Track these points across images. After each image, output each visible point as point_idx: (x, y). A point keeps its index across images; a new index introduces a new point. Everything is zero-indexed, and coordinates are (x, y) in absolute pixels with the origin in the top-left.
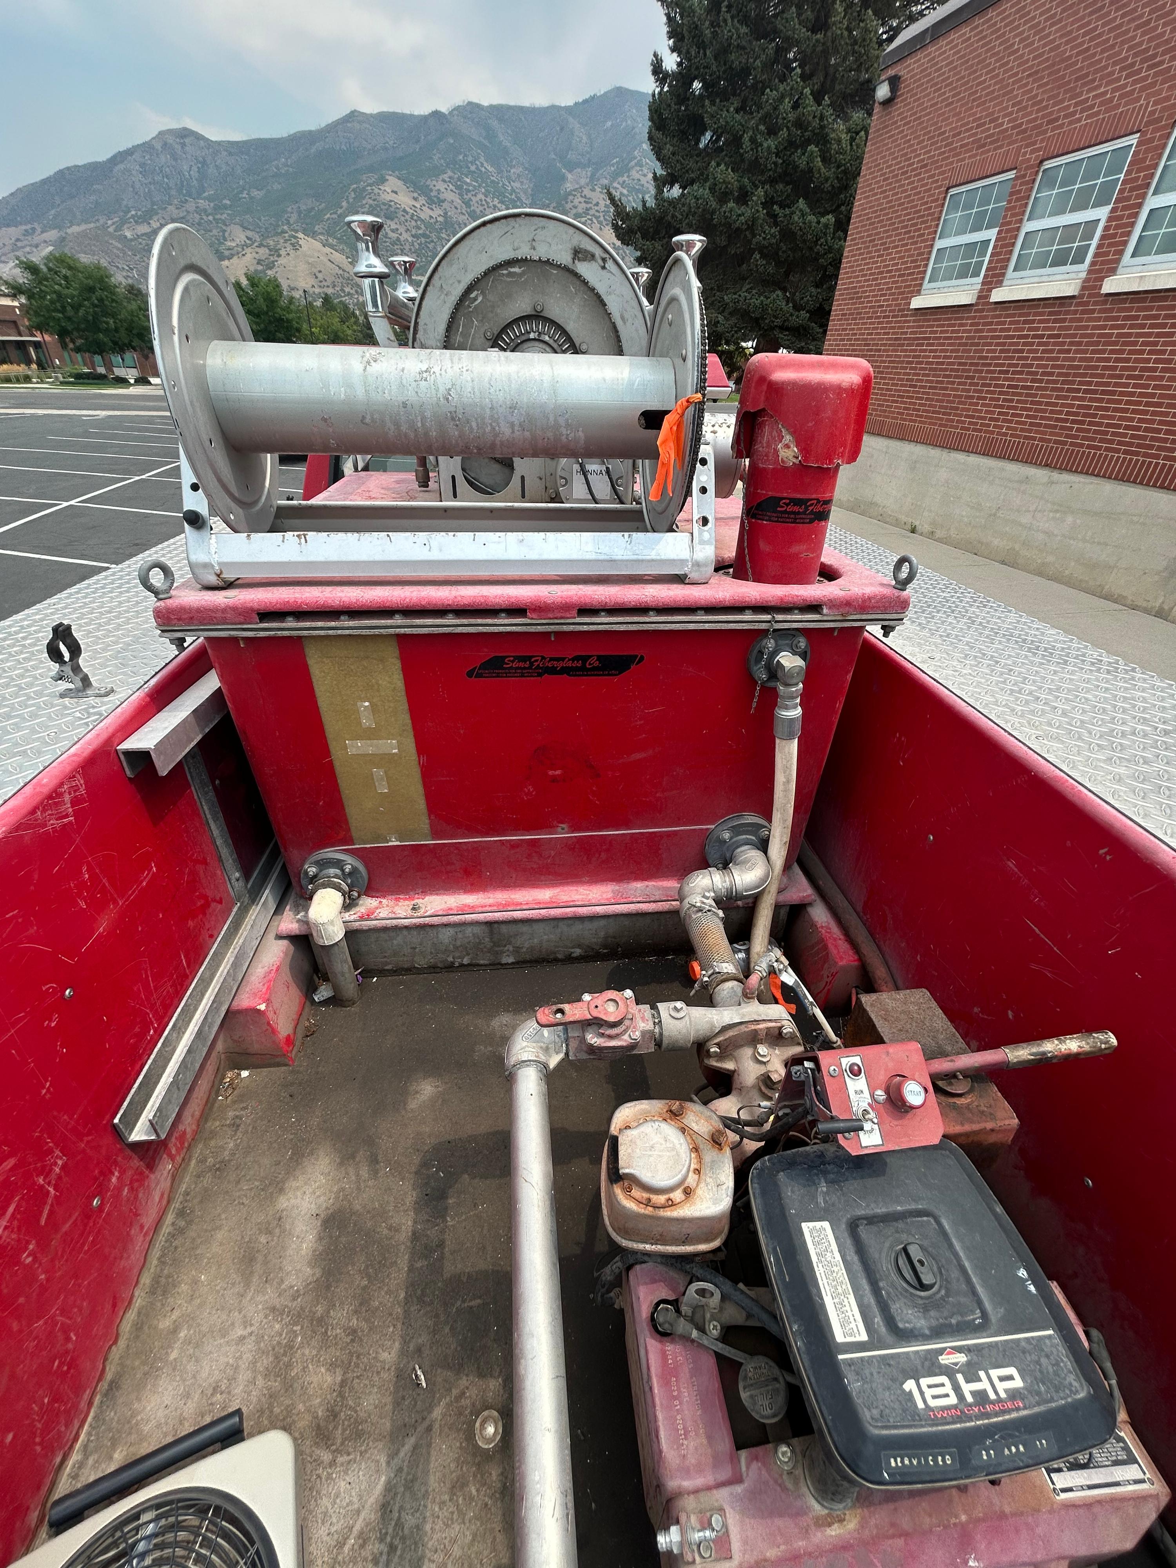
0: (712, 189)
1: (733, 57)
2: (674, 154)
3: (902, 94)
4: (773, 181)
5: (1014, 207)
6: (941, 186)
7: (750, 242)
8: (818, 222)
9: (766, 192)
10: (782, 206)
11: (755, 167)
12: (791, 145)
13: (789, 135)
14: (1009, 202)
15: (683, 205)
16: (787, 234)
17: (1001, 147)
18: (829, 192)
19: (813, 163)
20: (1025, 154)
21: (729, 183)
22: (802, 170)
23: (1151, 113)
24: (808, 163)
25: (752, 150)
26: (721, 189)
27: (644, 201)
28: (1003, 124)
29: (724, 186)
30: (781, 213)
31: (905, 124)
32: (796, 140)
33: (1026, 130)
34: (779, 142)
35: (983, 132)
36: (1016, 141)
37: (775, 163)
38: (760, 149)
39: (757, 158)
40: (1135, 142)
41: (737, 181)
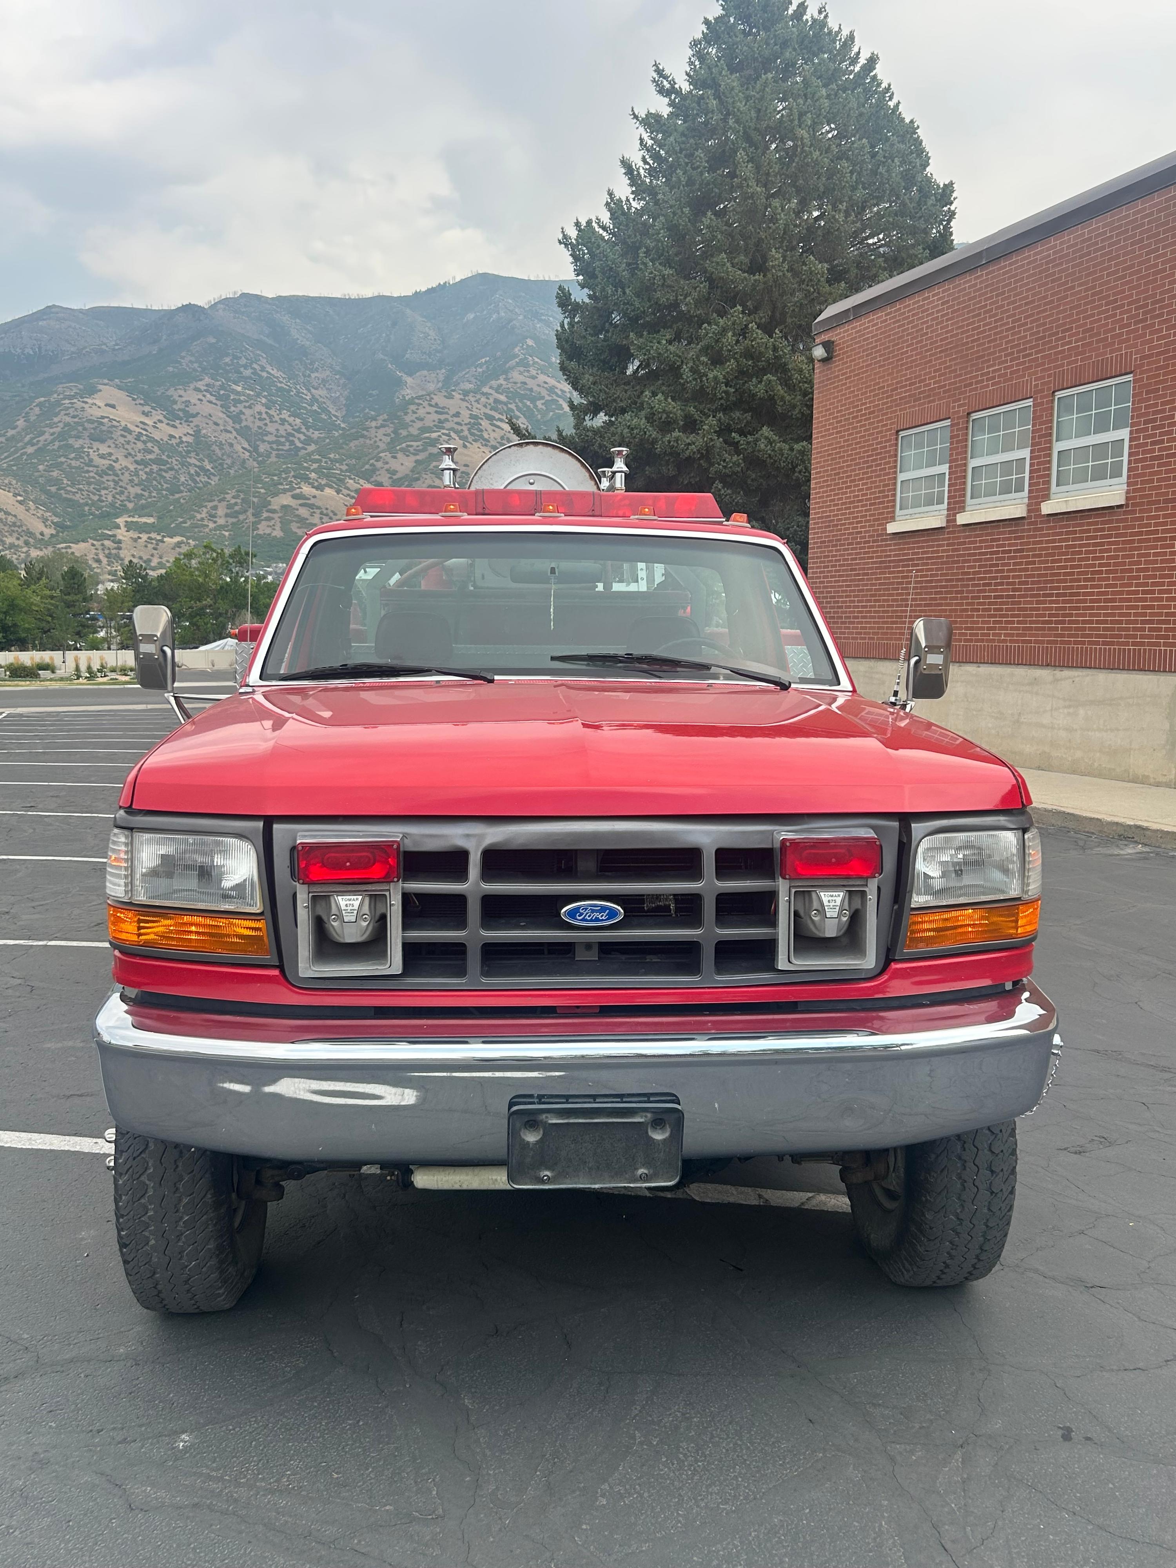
0: (650, 418)
1: (658, 294)
2: (594, 383)
3: (839, 355)
4: (725, 409)
5: (957, 448)
6: (890, 429)
7: (707, 470)
8: (792, 449)
9: (719, 420)
10: (742, 433)
11: (701, 395)
12: (742, 373)
13: (738, 365)
14: (952, 443)
15: (613, 434)
16: (754, 461)
17: (934, 401)
18: (797, 419)
19: (773, 391)
20: (954, 407)
21: (671, 413)
22: (760, 399)
23: (1037, 385)
24: (767, 392)
25: (695, 379)
26: (661, 418)
27: (559, 431)
28: (930, 384)
29: (664, 416)
30: (742, 440)
31: (846, 379)
32: (748, 370)
33: (949, 390)
34: (728, 372)
35: (916, 389)
36: (944, 398)
37: (725, 392)
38: (704, 379)
39: (702, 387)
40: (1031, 404)
41: (681, 410)
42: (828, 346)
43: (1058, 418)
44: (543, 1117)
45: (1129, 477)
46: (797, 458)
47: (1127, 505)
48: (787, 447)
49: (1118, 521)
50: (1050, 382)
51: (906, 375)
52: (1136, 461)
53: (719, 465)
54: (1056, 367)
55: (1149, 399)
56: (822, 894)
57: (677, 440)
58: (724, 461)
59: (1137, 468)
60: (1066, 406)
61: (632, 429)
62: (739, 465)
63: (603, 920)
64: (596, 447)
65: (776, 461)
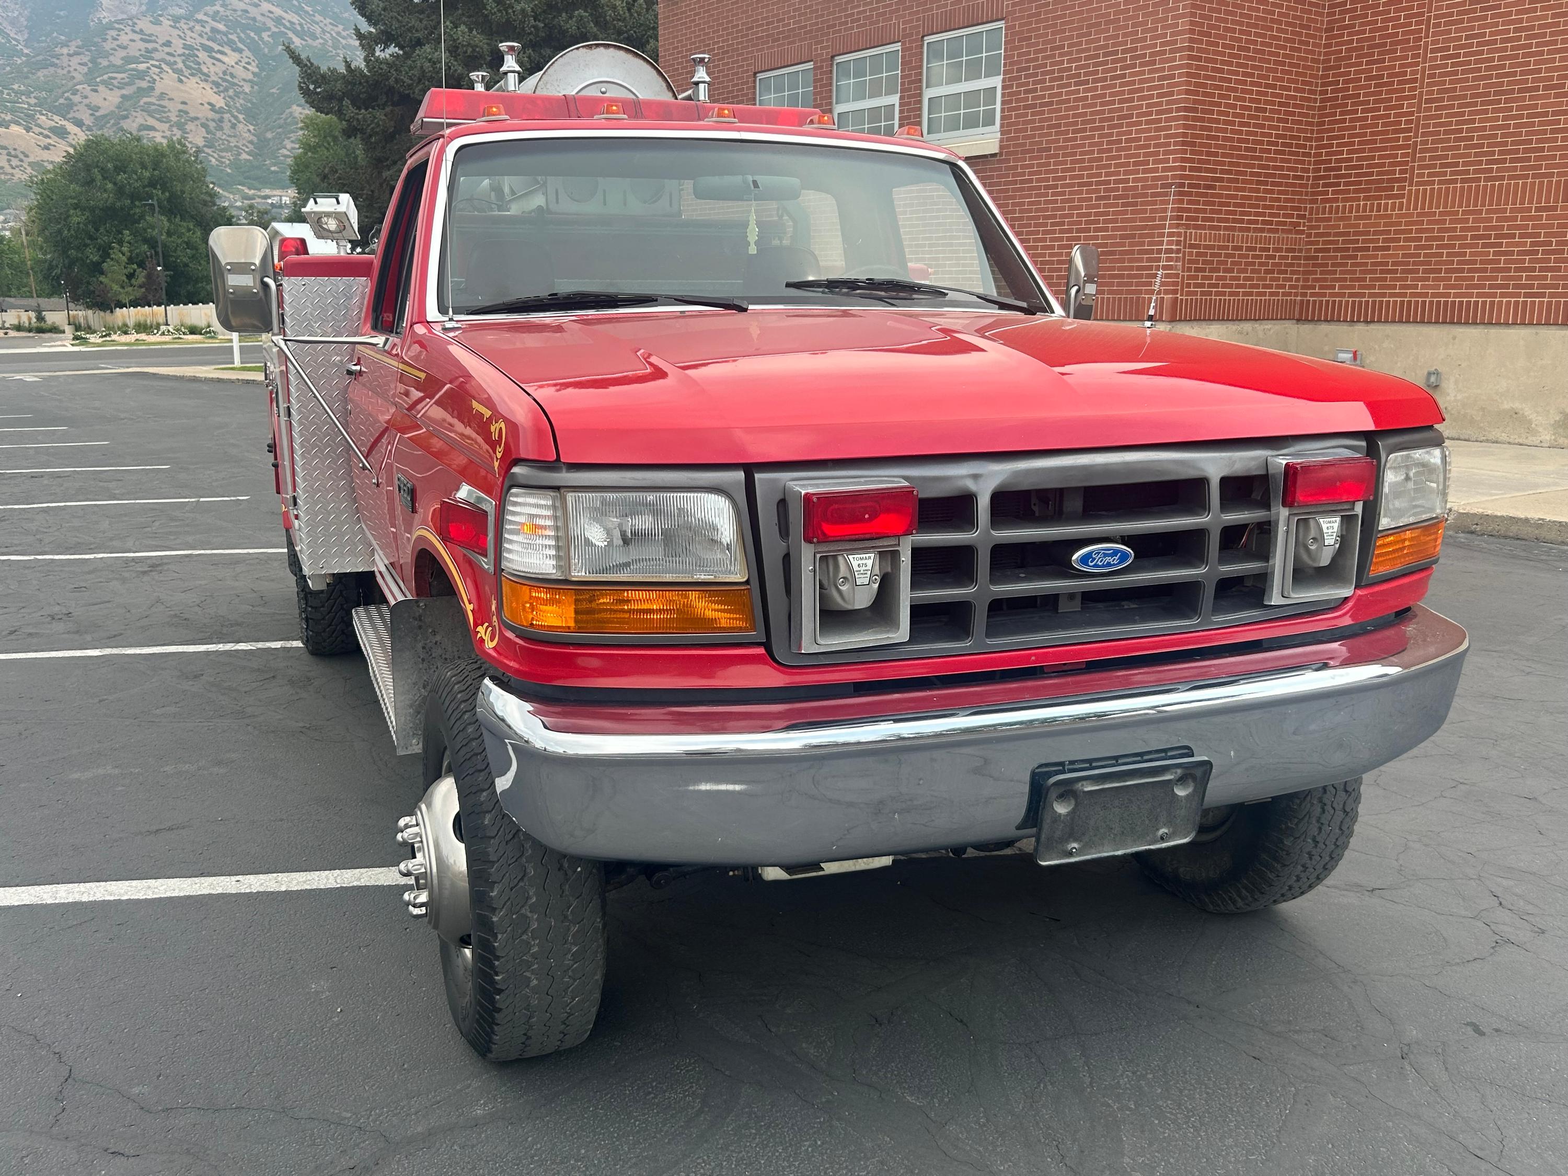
0: (454, 52)
2: (384, 9)
5: (821, 92)
6: (747, 71)
9: (529, 57)
14: (815, 87)
15: (411, 68)
17: (794, 42)
19: (586, 28)
20: (816, 49)
21: (477, 46)
22: (572, 36)
23: (904, 29)
24: (579, 28)
25: (499, 11)
26: (466, 52)
27: (346, 62)
28: (789, 24)
29: (470, 50)
31: (695, 15)
32: (556, 4)
33: (811, 31)
34: (535, 5)
35: (773, 28)
36: (805, 39)
37: (533, 26)
38: (510, 11)
39: (508, 21)
40: (900, 48)
41: (487, 44)
43: (928, 64)
44: (1079, 786)
45: (1002, 126)
47: (1001, 154)
49: (991, 170)
50: (918, 26)
52: (1010, 110)
54: (924, 11)
55: (1022, 47)
56: (1321, 520)
59: (1010, 117)
60: (936, 53)
61: (434, 63)
63: (1114, 565)
64: (392, 81)
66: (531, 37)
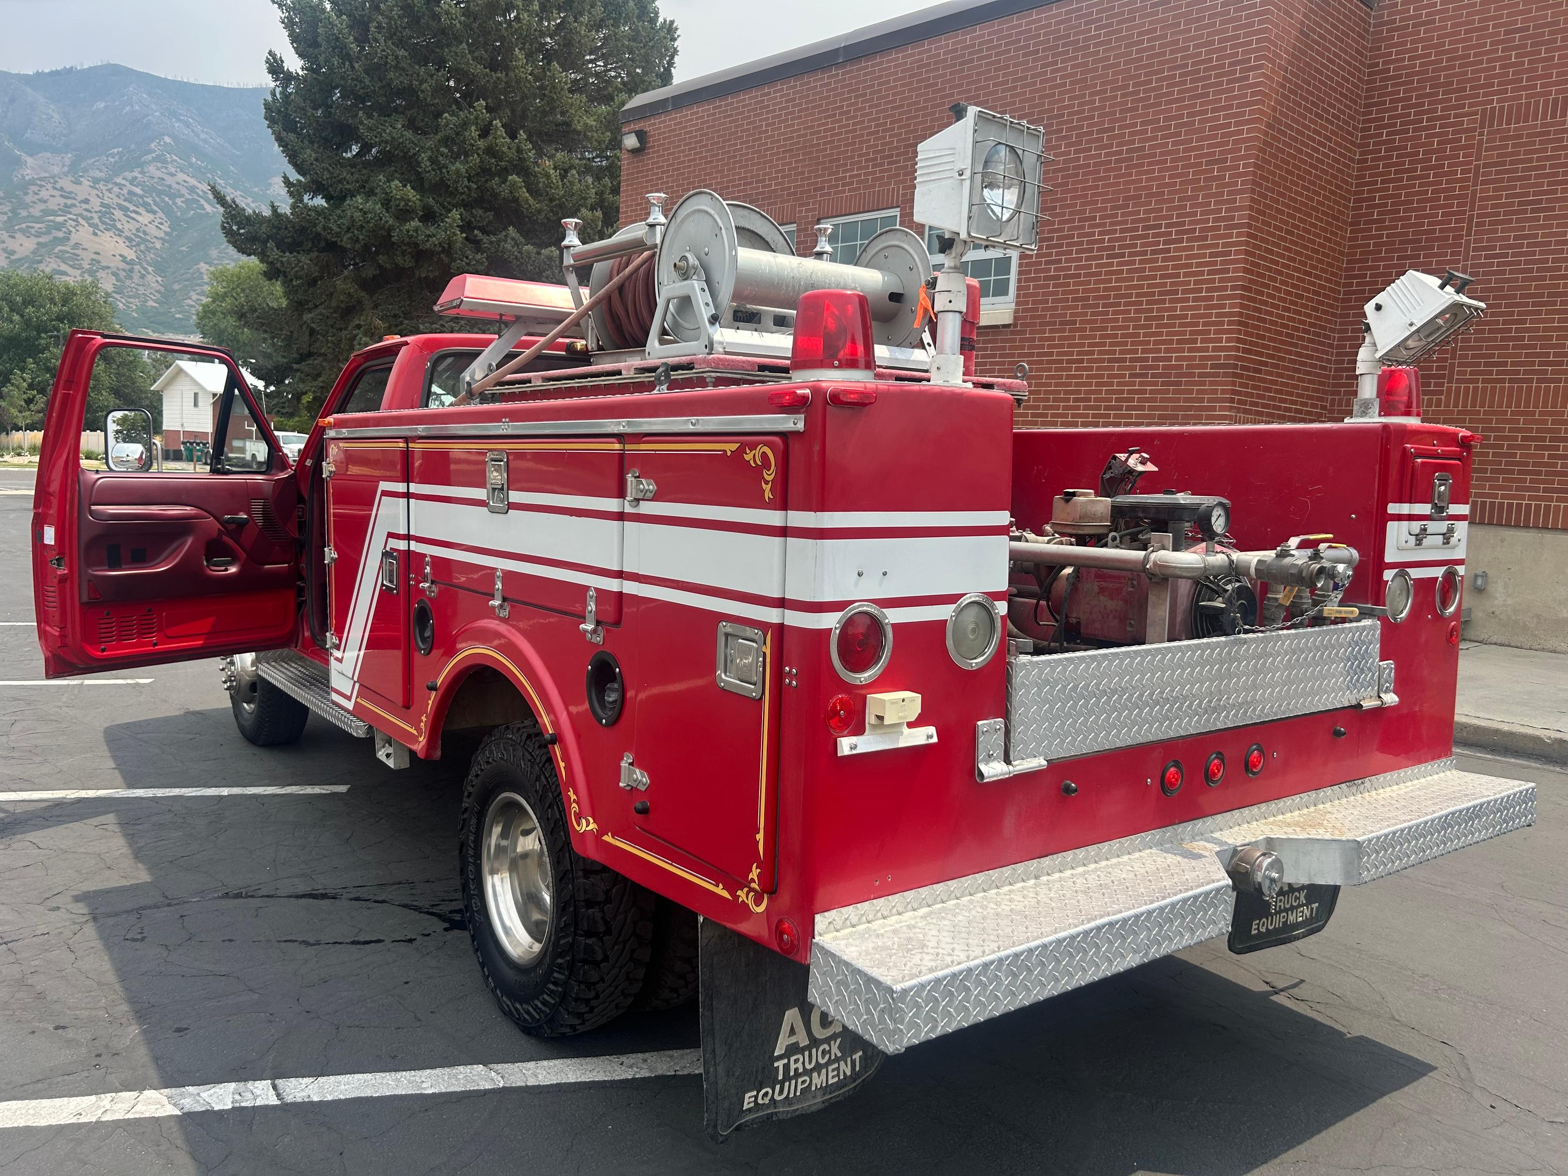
0: (386, 203)
1: (391, 75)
2: (316, 160)
3: (653, 147)
4: (465, 205)
8: (539, 253)
9: (461, 215)
10: (484, 231)
11: (442, 188)
12: (484, 171)
13: (481, 161)
14: (798, 249)
15: (340, 217)
17: (775, 203)
19: (517, 192)
20: (800, 212)
21: (409, 200)
22: (504, 199)
23: (905, 195)
24: (511, 193)
25: (434, 170)
26: (399, 205)
27: (273, 207)
28: (770, 185)
29: (403, 203)
30: (485, 239)
31: (663, 173)
32: (490, 169)
33: (795, 193)
34: (470, 167)
35: (752, 189)
36: (788, 201)
37: (466, 187)
38: (444, 170)
39: (442, 179)
40: (898, 214)
41: (420, 200)
42: (641, 135)
45: (1018, 296)
46: (545, 263)
47: (1015, 325)
48: (535, 250)
49: (1003, 341)
51: (740, 173)
52: (1027, 280)
53: (462, 261)
57: (416, 230)
58: (467, 257)
59: (1028, 287)
61: (365, 213)
62: (482, 264)
64: (319, 229)
65: (522, 264)
66: (464, 196)
